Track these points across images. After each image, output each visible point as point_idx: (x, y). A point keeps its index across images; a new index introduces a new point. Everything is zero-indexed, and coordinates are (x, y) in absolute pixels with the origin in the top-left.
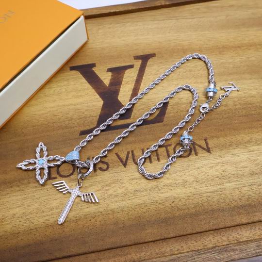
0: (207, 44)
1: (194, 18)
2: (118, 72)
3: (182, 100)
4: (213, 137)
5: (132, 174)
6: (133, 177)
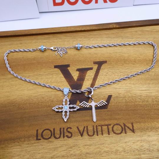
0: (139, 57)
2: (83, 71)
3: (120, 95)
4: (137, 122)
5: (85, 142)
6: (86, 144)
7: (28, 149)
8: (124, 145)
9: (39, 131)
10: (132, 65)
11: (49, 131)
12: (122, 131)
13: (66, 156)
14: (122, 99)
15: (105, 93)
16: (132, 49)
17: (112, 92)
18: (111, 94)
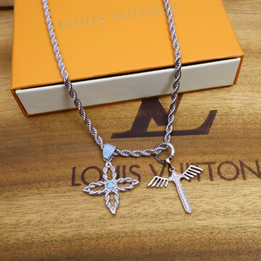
1: (256, 14)
3: (233, 110)
5: (166, 192)
6: (167, 196)
7: (55, 200)
8: (242, 201)
9: (77, 170)
10: (255, 59)
11: (95, 171)
12: (238, 174)
13: (128, 217)
14: (236, 117)
15: (203, 106)
16: (254, 32)
17: (217, 105)
18: (214, 108)
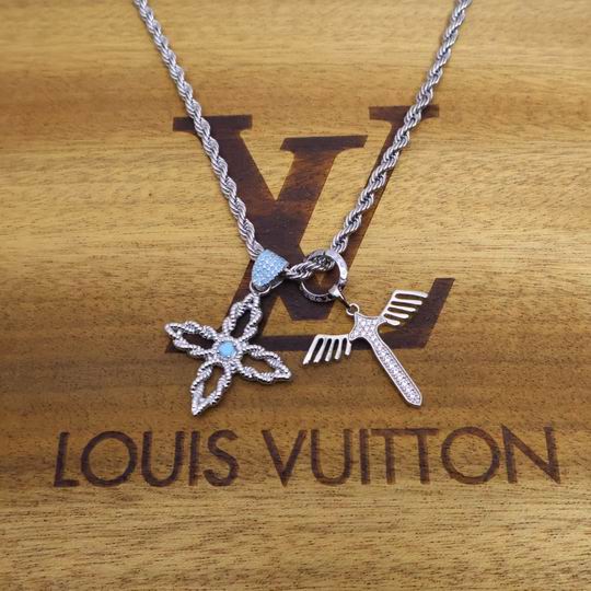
2: (314, 154)
3: (497, 279)
4: (573, 426)
5: (301, 512)
6: (302, 521)
7: (7, 526)
8: (501, 542)
9: (70, 441)
10: (566, 131)
11: (120, 444)
12: (495, 465)
13: (195, 580)
14: (503, 299)
15: (417, 266)
16: (571, 51)
17: (455, 264)
18: (447, 272)
